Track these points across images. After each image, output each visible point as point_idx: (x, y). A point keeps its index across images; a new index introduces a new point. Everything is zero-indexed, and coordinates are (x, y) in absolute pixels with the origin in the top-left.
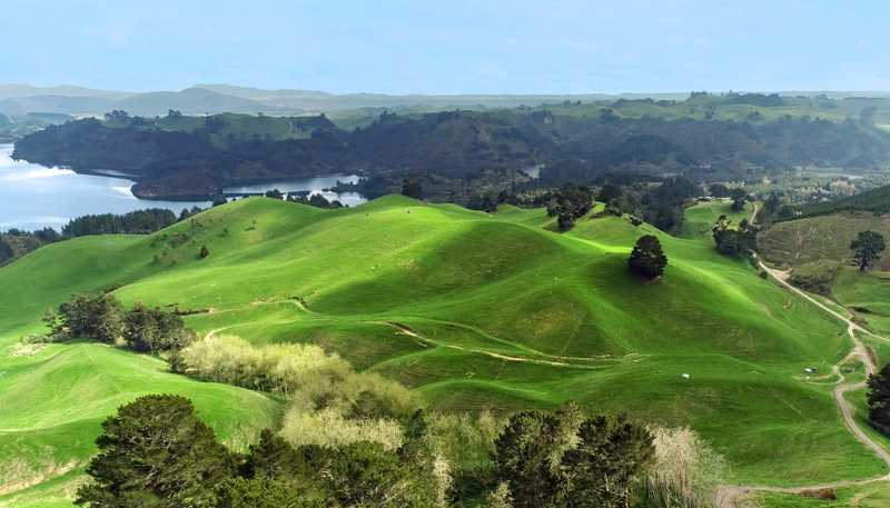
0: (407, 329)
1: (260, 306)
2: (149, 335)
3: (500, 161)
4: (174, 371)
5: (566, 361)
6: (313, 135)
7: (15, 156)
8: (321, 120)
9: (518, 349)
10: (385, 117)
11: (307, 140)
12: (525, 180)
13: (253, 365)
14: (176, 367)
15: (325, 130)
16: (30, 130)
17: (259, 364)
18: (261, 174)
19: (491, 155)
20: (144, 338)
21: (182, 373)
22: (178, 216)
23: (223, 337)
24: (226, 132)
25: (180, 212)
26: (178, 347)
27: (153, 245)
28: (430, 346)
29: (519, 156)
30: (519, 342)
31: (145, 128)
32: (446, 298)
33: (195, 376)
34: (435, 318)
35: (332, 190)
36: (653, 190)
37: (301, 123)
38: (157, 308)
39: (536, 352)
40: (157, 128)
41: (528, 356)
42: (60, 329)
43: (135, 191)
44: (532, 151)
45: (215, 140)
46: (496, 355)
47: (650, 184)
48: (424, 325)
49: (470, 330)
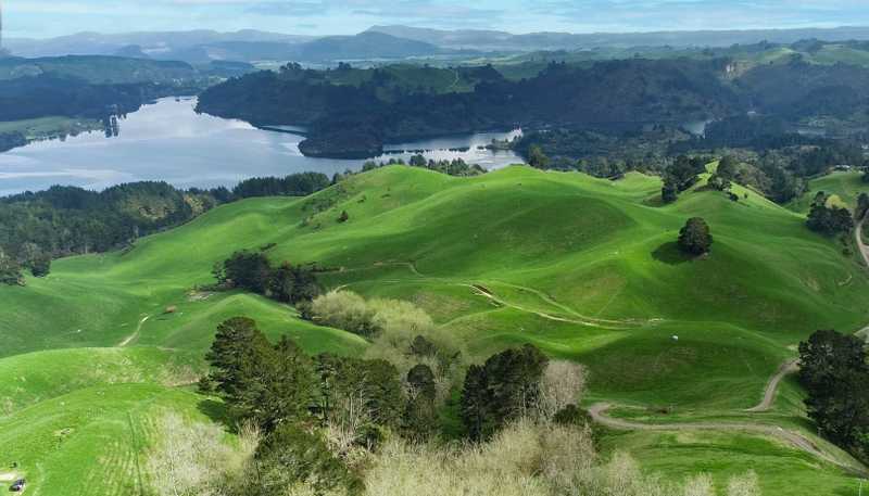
0: (485, 290)
1: (381, 267)
2: (289, 289)
3: (669, 114)
4: (303, 318)
5: (598, 322)
6: (477, 87)
7: (198, 110)
8: (487, 71)
9: (564, 310)
10: (553, 66)
11: (468, 94)
12: (685, 138)
13: (359, 315)
14: (306, 315)
15: (490, 82)
16: (212, 81)
17: (363, 313)
18: (421, 130)
19: (660, 108)
20: (285, 289)
21: (310, 319)
22: (331, 179)
23: (342, 292)
24: (392, 84)
25: (333, 175)
26: (309, 299)
27: (304, 209)
28: (501, 306)
29: (690, 109)
30: (568, 305)
31: (314, 82)
32: (530, 266)
33: (317, 322)
34: (512, 283)
35: (487, 147)
36: (804, 155)
37: (466, 73)
38: (299, 266)
39: (575, 313)
40: (328, 82)
41: (568, 317)
42: (224, 280)
43: (302, 147)
44: (705, 103)
45: (380, 93)
46: (543, 315)
47: (804, 148)
48: (499, 288)
49: (535, 294)
